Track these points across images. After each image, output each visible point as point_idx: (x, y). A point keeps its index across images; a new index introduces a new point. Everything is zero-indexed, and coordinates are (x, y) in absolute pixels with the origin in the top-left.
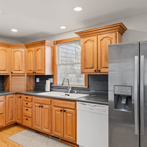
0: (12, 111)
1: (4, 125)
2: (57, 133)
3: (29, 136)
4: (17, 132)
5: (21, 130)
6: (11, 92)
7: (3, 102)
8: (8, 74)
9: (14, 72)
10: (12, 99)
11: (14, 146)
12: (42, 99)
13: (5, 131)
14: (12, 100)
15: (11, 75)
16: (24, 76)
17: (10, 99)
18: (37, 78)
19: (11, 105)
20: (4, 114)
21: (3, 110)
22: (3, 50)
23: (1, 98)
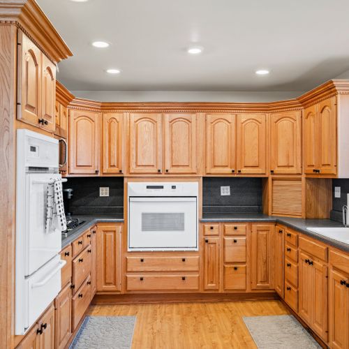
0: (266, 262)
1: (248, 291)
2: (336, 344)
3: (286, 330)
4: (270, 313)
5: (282, 312)
6: (272, 217)
7: (244, 238)
8: (264, 174)
9: (277, 170)
10: (265, 233)
11: (243, 337)
12: (312, 244)
13: (249, 304)
14: (265, 236)
15: (270, 177)
16: (300, 180)
17: (260, 233)
18: (337, 186)
19: (262, 247)
20: (247, 265)
21: (244, 255)
22: (251, 121)
23: (242, 228)
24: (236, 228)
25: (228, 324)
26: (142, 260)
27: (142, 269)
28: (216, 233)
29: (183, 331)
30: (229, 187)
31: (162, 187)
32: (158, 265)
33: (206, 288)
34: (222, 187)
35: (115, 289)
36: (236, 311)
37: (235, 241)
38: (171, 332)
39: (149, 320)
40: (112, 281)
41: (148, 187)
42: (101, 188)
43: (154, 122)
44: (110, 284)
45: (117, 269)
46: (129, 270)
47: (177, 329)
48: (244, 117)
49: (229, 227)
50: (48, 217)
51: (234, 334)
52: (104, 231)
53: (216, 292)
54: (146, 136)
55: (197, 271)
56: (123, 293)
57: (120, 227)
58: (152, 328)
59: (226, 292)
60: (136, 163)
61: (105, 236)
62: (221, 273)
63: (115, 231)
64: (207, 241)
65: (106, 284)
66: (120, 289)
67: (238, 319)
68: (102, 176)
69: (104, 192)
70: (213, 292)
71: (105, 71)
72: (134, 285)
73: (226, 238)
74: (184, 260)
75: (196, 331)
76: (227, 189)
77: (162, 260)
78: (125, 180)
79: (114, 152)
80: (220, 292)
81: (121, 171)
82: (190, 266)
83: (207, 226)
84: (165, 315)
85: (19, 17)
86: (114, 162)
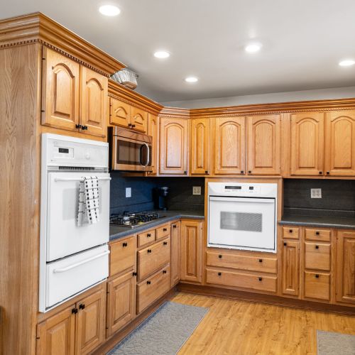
1: (332, 302)
4: (353, 332)
7: (328, 245)
11: (307, 352)
14: (353, 245)
19: (350, 257)
20: (331, 274)
21: (328, 263)
22: (342, 118)
23: (325, 234)
24: (318, 233)
25: (298, 335)
26: (220, 257)
27: (220, 264)
28: (296, 236)
29: (246, 332)
30: (320, 190)
31: (240, 188)
32: (236, 263)
33: (284, 292)
34: (312, 190)
35: (196, 280)
36: (314, 323)
37: (317, 247)
38: (234, 331)
39: (220, 315)
40: (193, 272)
41: (226, 187)
42: (194, 188)
43: (237, 125)
44: (191, 274)
45: (198, 262)
46: (208, 264)
47: (241, 329)
48: (334, 114)
49: (311, 232)
50: (79, 211)
51: (299, 347)
52: (187, 226)
53: (296, 298)
54: (230, 139)
55: (275, 274)
56: (203, 284)
57: (201, 224)
58: (218, 324)
59: (306, 299)
60: (221, 164)
61: (188, 230)
62: (301, 279)
63: (196, 227)
64: (285, 244)
65: (188, 274)
66: (200, 281)
67: (311, 331)
68: (191, 176)
69: (197, 190)
70: (292, 297)
71: (184, 80)
72: (213, 279)
73: (307, 243)
74: (261, 261)
75: (260, 335)
76: (318, 191)
77: (240, 258)
78: (206, 180)
79: (201, 154)
80: (300, 298)
81: (206, 172)
82: (267, 267)
83: (286, 229)
84: (237, 312)
85: (40, 35)
86: (201, 163)
